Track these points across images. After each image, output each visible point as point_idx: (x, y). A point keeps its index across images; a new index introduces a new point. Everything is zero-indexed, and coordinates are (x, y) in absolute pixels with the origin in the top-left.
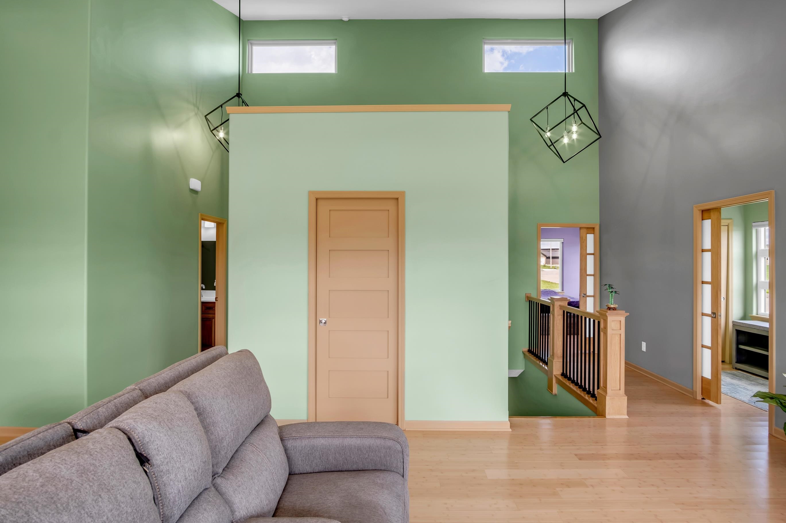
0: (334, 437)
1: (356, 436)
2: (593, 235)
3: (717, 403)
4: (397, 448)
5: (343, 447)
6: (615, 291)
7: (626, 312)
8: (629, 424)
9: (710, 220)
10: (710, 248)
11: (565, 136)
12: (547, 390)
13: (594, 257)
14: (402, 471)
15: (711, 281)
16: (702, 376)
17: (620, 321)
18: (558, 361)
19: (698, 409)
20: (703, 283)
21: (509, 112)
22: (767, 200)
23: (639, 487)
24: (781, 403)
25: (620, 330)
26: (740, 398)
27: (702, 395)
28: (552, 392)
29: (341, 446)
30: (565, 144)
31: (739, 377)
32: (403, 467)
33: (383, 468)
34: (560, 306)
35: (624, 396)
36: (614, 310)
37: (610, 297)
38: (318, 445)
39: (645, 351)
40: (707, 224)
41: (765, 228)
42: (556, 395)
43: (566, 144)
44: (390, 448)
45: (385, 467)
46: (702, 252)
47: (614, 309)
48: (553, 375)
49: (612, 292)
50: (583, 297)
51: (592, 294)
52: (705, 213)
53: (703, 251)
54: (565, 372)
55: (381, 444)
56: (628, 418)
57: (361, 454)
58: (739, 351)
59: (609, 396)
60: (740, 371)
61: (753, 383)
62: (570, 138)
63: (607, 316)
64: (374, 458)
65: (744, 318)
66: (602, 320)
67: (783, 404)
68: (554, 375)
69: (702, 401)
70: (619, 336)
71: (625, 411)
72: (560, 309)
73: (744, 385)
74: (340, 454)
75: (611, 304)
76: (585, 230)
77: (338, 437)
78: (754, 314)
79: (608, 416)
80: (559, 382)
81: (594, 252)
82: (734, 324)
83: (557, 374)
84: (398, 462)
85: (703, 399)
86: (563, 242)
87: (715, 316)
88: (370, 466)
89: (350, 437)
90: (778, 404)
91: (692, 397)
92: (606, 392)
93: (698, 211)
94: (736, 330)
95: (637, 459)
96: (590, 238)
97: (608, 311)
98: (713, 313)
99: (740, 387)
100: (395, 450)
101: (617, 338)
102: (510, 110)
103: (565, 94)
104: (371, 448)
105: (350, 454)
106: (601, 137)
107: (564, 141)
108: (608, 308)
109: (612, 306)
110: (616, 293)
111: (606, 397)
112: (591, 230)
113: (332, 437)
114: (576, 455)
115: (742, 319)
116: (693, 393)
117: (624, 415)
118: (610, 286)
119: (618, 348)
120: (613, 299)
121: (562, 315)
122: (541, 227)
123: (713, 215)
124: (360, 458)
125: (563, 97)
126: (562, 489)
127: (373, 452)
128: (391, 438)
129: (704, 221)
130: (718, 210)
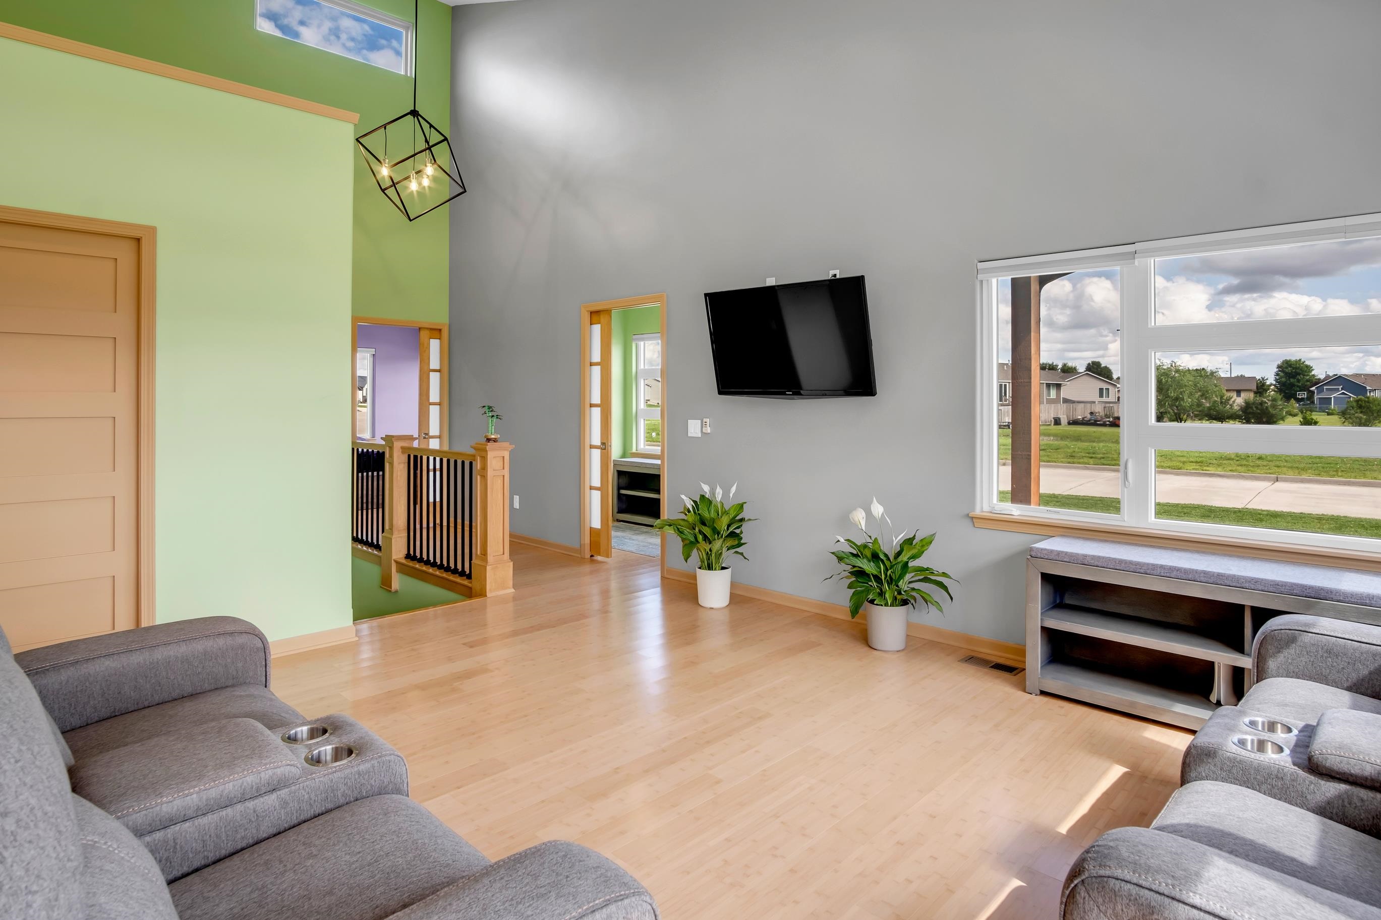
0: (131, 651)
1: (176, 641)
2: (438, 340)
3: (608, 557)
4: (255, 644)
5: (151, 663)
6: (497, 416)
7: (510, 444)
8: (515, 599)
9: (600, 325)
10: (600, 361)
11: (413, 178)
12: (381, 587)
13: (440, 374)
14: (264, 680)
15: (600, 403)
16: (590, 528)
17: (503, 457)
18: (399, 537)
19: (587, 568)
20: (591, 405)
21: (355, 125)
22: (658, 305)
23: (551, 655)
24: (678, 529)
25: (504, 469)
26: (628, 549)
27: (590, 551)
28: (391, 588)
29: (148, 663)
30: (412, 192)
31: (622, 528)
32: (266, 673)
33: (230, 683)
34: (402, 448)
35: (509, 562)
36: (495, 442)
37: (490, 424)
38: (97, 670)
39: (518, 508)
40: (597, 329)
41: (644, 343)
42: (396, 592)
43: (415, 193)
44: (242, 647)
45: (235, 680)
46: (590, 366)
47: (495, 440)
48: (393, 561)
49: (493, 416)
50: (425, 438)
51: (437, 434)
52: (596, 315)
53: (591, 364)
54: (412, 552)
55: (225, 643)
56: (514, 591)
57: (189, 668)
58: (620, 496)
59: (491, 565)
60: (622, 523)
61: (636, 532)
62: (420, 184)
63: (486, 451)
64: (214, 669)
65: (624, 456)
66: (478, 457)
67: (680, 530)
68: (395, 561)
69: (590, 559)
70: (502, 478)
71: (511, 583)
72: (403, 452)
73: (630, 535)
74: (146, 677)
75: (491, 434)
76: (428, 332)
77: (140, 649)
78: (634, 450)
79: (489, 595)
80: (401, 568)
81: (440, 367)
82: (616, 464)
83: (399, 557)
84: (258, 666)
85: (592, 556)
86: (374, 355)
87: (605, 447)
88: (206, 685)
89: (165, 644)
90: (675, 532)
91: (580, 556)
92: (486, 560)
93: (586, 313)
94: (617, 470)
95: (538, 630)
96: (435, 345)
97: (488, 443)
98: (603, 444)
99: (625, 539)
100: (253, 648)
101: (500, 481)
102: (357, 123)
103: (414, 113)
104: (207, 653)
105: (167, 674)
106: (465, 191)
107: (410, 187)
108: (487, 439)
109: (493, 437)
110: (497, 418)
111: (487, 567)
112: (436, 332)
113: (127, 651)
114: (464, 644)
115: (622, 457)
116: (580, 550)
117: (509, 588)
118: (490, 407)
119: (500, 496)
120: (493, 427)
121: (404, 463)
122: (359, 323)
123: (603, 318)
124: (186, 676)
125: (410, 117)
126: (461, 682)
127: (211, 660)
128: (243, 630)
129: (592, 326)
130: (608, 312)
